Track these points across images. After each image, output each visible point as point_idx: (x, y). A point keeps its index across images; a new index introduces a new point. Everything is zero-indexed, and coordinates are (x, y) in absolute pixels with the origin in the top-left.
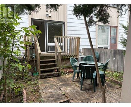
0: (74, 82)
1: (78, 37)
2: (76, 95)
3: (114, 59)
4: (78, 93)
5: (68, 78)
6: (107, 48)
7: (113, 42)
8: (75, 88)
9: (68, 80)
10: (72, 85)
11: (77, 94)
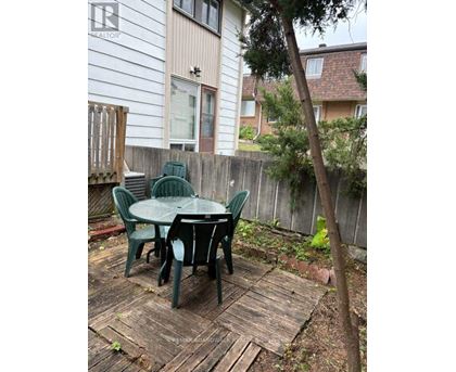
0: (131, 279)
1: (121, 107)
2: (168, 338)
3: (232, 182)
4: (170, 327)
5: (102, 265)
6: (192, 150)
7: (206, 132)
8: (150, 304)
9: (103, 274)
10: (131, 294)
11: (168, 333)
